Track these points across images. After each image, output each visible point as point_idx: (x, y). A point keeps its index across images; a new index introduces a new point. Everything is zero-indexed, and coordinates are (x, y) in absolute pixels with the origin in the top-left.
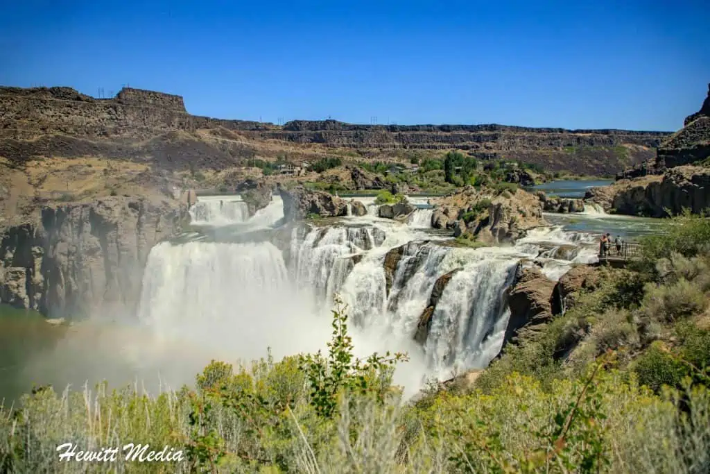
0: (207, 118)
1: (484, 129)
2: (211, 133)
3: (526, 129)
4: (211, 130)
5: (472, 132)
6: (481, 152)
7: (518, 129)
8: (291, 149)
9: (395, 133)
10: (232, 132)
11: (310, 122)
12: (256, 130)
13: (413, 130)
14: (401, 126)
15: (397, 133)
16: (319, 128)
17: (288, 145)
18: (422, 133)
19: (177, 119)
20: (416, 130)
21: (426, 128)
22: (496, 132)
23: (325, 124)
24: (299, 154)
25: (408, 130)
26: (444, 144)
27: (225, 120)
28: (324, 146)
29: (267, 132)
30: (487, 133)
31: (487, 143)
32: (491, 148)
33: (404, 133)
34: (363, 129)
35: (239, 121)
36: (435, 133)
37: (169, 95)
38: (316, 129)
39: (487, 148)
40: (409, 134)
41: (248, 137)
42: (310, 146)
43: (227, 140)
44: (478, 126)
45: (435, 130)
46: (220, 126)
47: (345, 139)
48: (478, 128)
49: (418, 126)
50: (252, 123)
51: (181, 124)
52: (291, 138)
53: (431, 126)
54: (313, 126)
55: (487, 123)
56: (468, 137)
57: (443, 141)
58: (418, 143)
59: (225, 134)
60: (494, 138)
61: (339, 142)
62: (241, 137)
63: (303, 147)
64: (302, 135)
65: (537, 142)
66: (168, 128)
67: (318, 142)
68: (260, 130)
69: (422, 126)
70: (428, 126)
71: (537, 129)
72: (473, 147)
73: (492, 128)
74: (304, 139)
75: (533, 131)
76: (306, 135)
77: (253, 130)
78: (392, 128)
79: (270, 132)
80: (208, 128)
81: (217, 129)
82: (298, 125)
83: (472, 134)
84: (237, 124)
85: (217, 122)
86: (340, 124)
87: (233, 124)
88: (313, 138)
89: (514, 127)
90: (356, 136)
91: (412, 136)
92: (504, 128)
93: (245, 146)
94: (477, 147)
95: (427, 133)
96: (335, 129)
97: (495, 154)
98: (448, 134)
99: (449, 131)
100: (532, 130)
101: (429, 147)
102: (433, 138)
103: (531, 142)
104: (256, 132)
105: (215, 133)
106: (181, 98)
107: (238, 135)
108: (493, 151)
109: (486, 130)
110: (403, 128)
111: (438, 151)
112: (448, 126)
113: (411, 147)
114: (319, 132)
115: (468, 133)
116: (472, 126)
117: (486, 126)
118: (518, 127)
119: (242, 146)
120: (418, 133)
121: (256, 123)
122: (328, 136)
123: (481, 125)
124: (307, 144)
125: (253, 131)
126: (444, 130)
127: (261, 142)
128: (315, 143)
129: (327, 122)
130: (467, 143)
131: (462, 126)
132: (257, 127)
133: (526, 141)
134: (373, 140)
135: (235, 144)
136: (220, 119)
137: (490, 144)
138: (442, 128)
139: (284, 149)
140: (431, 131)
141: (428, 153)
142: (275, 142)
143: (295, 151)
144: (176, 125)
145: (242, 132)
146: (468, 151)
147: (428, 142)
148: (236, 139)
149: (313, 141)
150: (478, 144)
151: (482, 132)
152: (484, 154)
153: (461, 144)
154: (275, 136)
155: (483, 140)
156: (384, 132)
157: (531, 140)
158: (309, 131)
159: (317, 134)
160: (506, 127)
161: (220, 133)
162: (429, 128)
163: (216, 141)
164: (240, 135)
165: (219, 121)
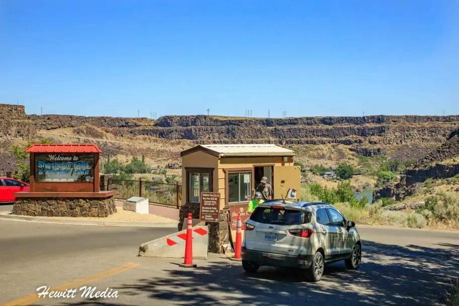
0: (71, 117)
1: (370, 121)
2: (74, 131)
3: (428, 118)
4: (75, 128)
5: (357, 124)
6: (364, 147)
7: (415, 118)
8: (159, 145)
9: (272, 128)
10: (99, 130)
11: (181, 117)
12: (125, 126)
13: (291, 124)
14: (277, 120)
15: (274, 127)
16: (190, 124)
17: (157, 142)
18: (301, 127)
19: (14, 128)
20: (294, 124)
21: (306, 121)
22: (384, 124)
23: (195, 120)
24: (166, 151)
25: (285, 124)
26: (325, 139)
27: (92, 118)
28: (193, 143)
29: (137, 128)
30: (373, 125)
31: (372, 137)
32: (375, 143)
33: (280, 127)
34: (234, 125)
35: (107, 118)
36: (315, 127)
37: (8, 105)
38: (187, 125)
39: (371, 142)
40: (285, 128)
41: (115, 134)
42: (179, 143)
43: (91, 139)
44: (364, 118)
45: (315, 123)
46: (86, 123)
47: (217, 134)
48: (364, 120)
49: (296, 119)
50: (121, 120)
51: (19, 132)
52: (162, 134)
53: (311, 119)
54: (184, 121)
55: (373, 115)
56: (352, 130)
57: (324, 136)
58: (296, 138)
59: (90, 132)
60: (381, 131)
61: (209, 138)
62: (108, 134)
63: (172, 144)
64: (172, 131)
65: (443, 132)
66: (5, 137)
67: (189, 138)
68: (129, 126)
69: (301, 118)
70: (307, 119)
71: (444, 117)
72: (356, 142)
73: (379, 119)
74: (174, 135)
75: (438, 121)
76: (176, 131)
77: (123, 126)
78: (268, 122)
79: (141, 128)
80: (72, 127)
81: (83, 127)
82: (169, 121)
83: (357, 126)
84: (106, 121)
85: (83, 120)
86: (211, 119)
87: (102, 121)
88: (183, 134)
89: (410, 117)
90: (228, 132)
91: (290, 130)
92: (396, 119)
93: (110, 144)
94: (360, 141)
95: (307, 127)
96: (206, 125)
97: (379, 150)
98: (330, 127)
99: (330, 124)
100: (437, 119)
101: (307, 142)
102: (313, 132)
103: (433, 134)
104: (125, 129)
105: (78, 132)
106: (22, 107)
107: (105, 133)
108: (378, 146)
109: (373, 122)
110: (280, 122)
111: (316, 147)
112: (330, 119)
113: (287, 142)
114: (189, 127)
115: (352, 126)
116: (357, 118)
117: (373, 117)
118: (415, 117)
119: (105, 144)
120: (296, 127)
121: (125, 119)
122: (198, 132)
123: (368, 117)
124: (177, 140)
125: (121, 128)
126: (326, 123)
127: (131, 139)
128: (186, 140)
129: (198, 117)
130: (350, 137)
131: (346, 118)
132: (127, 123)
133: (426, 132)
134: (247, 135)
135: (99, 142)
136: (87, 116)
137: (375, 138)
138: (324, 121)
139: (152, 146)
140: (311, 124)
141: (304, 149)
142: (144, 139)
143: (163, 148)
144: (13, 134)
145: (111, 129)
146: (350, 146)
147: (306, 137)
148: (101, 137)
149: (183, 137)
150: (362, 139)
151: (368, 125)
152: (366, 150)
153: (344, 139)
154: (145, 132)
155: (369, 134)
156: (259, 126)
157: (432, 131)
158: (181, 127)
159: (188, 130)
160: (399, 117)
161: (85, 131)
162: (310, 121)
163: (77, 140)
164: (108, 132)
165: (86, 118)
